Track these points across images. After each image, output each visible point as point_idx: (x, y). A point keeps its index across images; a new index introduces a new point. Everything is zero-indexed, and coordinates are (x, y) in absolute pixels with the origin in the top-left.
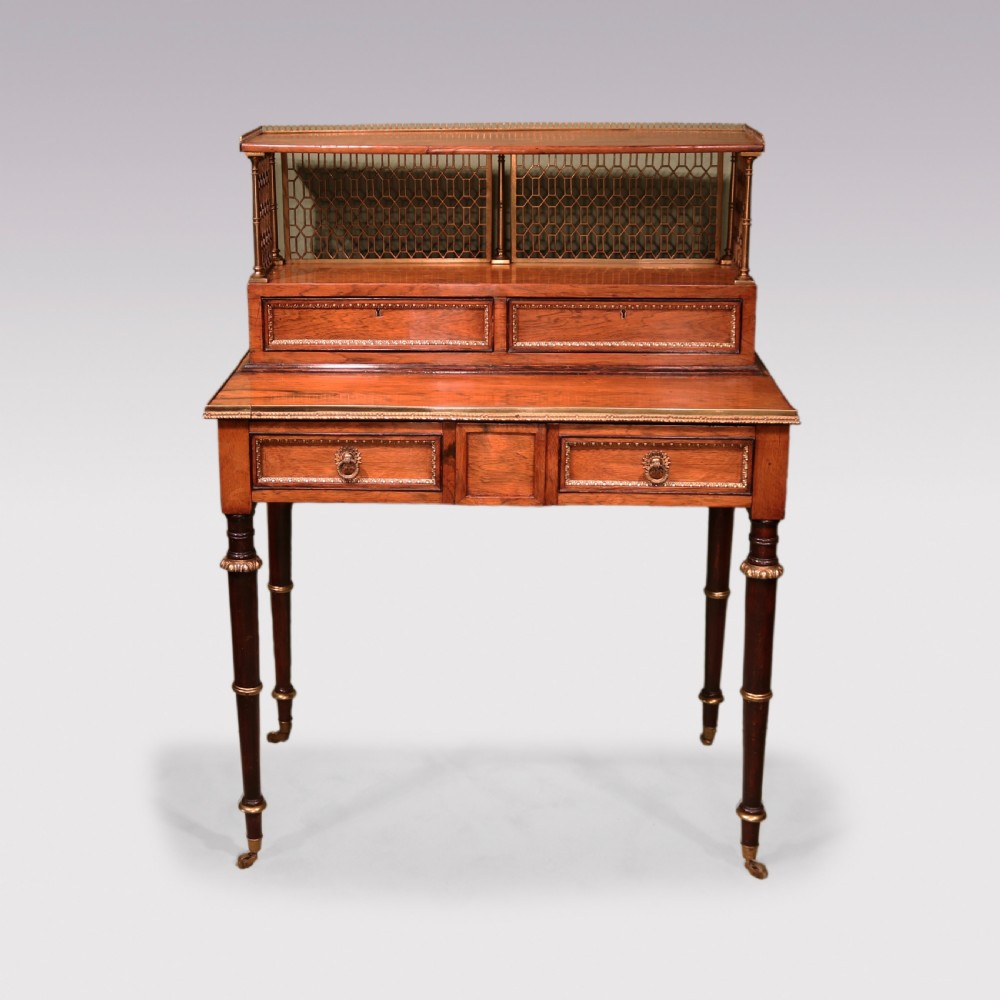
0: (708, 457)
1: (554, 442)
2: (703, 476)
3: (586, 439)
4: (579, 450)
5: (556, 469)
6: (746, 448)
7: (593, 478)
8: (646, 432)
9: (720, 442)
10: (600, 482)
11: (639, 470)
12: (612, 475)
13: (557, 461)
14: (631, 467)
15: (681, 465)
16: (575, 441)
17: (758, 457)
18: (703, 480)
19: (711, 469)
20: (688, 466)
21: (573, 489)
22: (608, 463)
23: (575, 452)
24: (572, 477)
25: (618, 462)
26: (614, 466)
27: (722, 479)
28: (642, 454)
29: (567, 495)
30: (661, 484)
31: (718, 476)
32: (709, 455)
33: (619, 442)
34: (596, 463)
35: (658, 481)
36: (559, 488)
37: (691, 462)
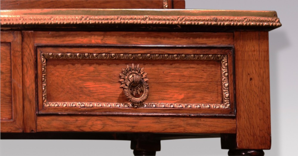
0: (186, 73)
1: (29, 52)
2: (182, 96)
3: (61, 49)
4: (55, 65)
5: (34, 86)
6: (225, 60)
7: (71, 100)
8: (122, 39)
9: (198, 51)
10: (78, 104)
11: (116, 89)
12: (90, 96)
13: (33, 77)
14: (108, 86)
15: (159, 83)
16: (50, 52)
17: (239, 70)
18: (182, 101)
19: (190, 87)
20: (166, 84)
21: (51, 112)
22: (85, 81)
23: (51, 68)
24: (49, 98)
25: (96, 80)
26: (91, 85)
27: (202, 100)
28: (117, 70)
29: (47, 118)
30: (141, 103)
31: (198, 96)
32: (187, 70)
33: (95, 52)
34: (72, 81)
35: (138, 99)
36: (38, 109)
37: (169, 79)
